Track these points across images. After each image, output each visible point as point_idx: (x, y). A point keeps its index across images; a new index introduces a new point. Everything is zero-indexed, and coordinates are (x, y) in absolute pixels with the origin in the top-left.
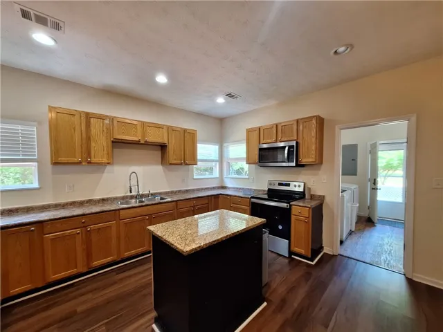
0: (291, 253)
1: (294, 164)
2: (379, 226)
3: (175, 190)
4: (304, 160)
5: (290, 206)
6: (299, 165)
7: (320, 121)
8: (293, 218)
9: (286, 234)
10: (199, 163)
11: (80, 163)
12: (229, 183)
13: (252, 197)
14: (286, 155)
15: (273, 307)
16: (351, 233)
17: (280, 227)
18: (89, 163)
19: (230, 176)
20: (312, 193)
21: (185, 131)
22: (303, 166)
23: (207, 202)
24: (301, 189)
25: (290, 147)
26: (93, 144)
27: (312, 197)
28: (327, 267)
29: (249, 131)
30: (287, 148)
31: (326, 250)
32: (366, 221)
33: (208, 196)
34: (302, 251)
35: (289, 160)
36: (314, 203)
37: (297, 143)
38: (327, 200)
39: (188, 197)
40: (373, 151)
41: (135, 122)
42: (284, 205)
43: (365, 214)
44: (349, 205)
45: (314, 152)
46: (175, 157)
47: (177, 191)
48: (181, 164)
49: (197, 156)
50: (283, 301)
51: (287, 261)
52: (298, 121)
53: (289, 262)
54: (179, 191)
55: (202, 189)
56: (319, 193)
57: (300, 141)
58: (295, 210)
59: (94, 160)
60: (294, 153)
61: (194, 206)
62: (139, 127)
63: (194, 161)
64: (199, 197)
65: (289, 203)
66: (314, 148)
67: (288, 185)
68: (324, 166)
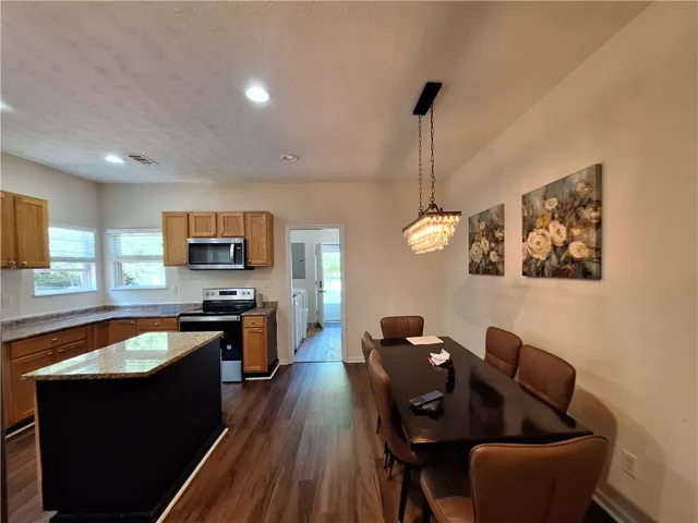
0: (244, 375)
1: (241, 266)
2: (326, 330)
4: (254, 262)
5: (242, 317)
6: (247, 268)
7: (270, 218)
8: (245, 331)
9: (237, 355)
13: (183, 315)
14: (232, 255)
15: (235, 431)
16: (303, 341)
17: (229, 348)
20: (264, 300)
21: (16, 198)
22: (252, 268)
23: (83, 336)
24: (251, 297)
25: (236, 245)
27: (265, 305)
28: (285, 376)
29: (167, 217)
30: (232, 246)
31: (282, 362)
32: (316, 327)
33: (86, 325)
34: (258, 368)
35: (235, 261)
36: (268, 311)
37: (245, 241)
38: (280, 306)
39: (38, 332)
40: (318, 252)
42: (234, 318)
43: (314, 321)
44: (300, 311)
45: (265, 253)
48: (9, 267)
49: (48, 251)
50: (246, 420)
51: (239, 386)
52: (245, 214)
53: (244, 386)
55: (58, 316)
56: (271, 299)
57: (249, 238)
58: (247, 322)
60: (242, 253)
61: (54, 348)
63: (43, 261)
64: (63, 330)
65: (239, 314)
66: (264, 248)
67: (235, 293)
68: (275, 269)
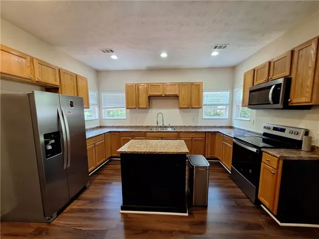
3: (187, 125)
4: (295, 101)
8: (263, 165)
10: (204, 107)
11: (135, 108)
12: (235, 125)
13: (234, 138)
17: (250, 171)
18: (139, 108)
19: (239, 118)
21: (192, 84)
23: (204, 136)
25: (277, 86)
26: (140, 99)
29: (246, 75)
30: (272, 88)
33: (206, 132)
34: (267, 203)
41: (159, 84)
42: (255, 150)
45: (309, 89)
46: (183, 103)
47: (188, 127)
48: (188, 108)
54: (191, 126)
58: (264, 157)
59: (140, 107)
60: (281, 93)
61: (192, 138)
62: (161, 86)
63: (200, 105)
64: (197, 132)
65: (260, 148)
67: (284, 130)
